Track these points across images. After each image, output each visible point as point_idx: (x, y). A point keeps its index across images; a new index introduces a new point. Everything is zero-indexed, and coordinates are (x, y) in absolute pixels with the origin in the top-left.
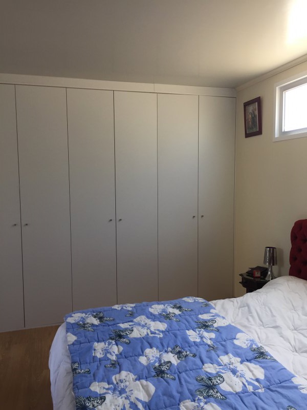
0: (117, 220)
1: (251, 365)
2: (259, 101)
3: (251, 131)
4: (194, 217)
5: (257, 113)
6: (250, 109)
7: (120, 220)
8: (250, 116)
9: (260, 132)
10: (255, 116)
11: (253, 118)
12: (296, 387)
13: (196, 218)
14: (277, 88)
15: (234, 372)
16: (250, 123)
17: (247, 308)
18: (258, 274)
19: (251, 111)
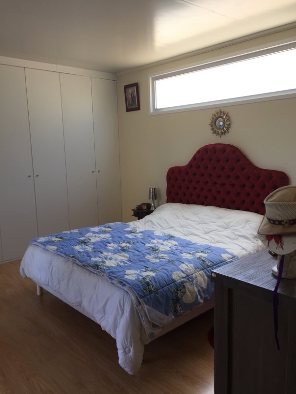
0: (35, 175)
1: (169, 241)
2: (136, 85)
3: (131, 107)
4: (93, 172)
5: (135, 94)
6: (130, 91)
7: (37, 176)
8: (130, 96)
9: (138, 108)
10: (134, 96)
11: (133, 97)
12: (195, 244)
13: (95, 173)
14: (150, 78)
15: (163, 244)
16: (130, 101)
17: (150, 222)
18: (145, 207)
19: (130, 92)
